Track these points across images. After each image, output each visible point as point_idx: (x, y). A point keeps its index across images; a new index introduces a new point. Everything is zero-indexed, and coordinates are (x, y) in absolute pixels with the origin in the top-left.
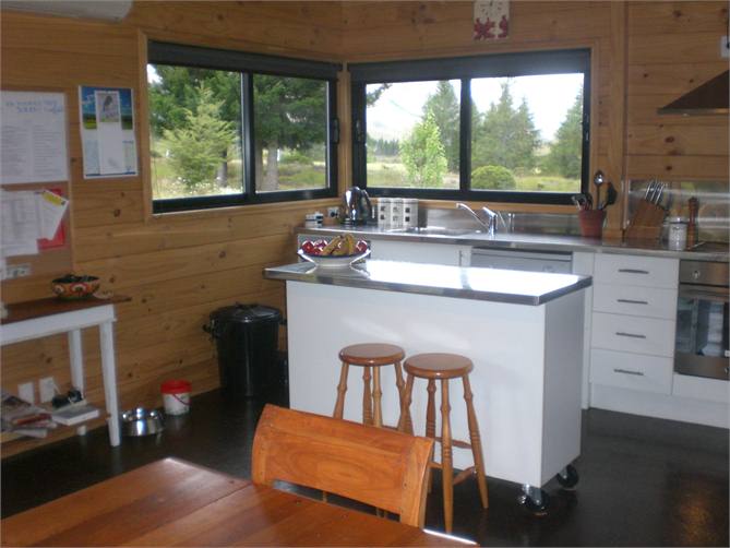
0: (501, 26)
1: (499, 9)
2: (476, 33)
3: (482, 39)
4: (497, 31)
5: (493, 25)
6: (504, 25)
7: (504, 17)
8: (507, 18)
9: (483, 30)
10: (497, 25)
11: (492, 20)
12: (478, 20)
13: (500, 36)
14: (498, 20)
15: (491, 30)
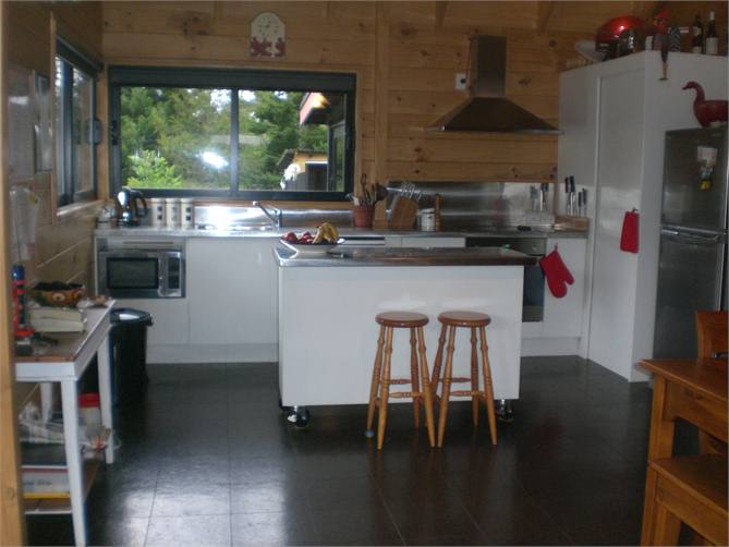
0: (277, 47)
1: (276, 32)
2: (252, 51)
3: (259, 55)
4: (274, 51)
5: (270, 45)
6: (281, 46)
7: (280, 39)
8: (283, 40)
9: (259, 48)
10: (274, 44)
11: (268, 40)
12: (255, 39)
13: (277, 55)
14: (275, 41)
15: (268, 49)
